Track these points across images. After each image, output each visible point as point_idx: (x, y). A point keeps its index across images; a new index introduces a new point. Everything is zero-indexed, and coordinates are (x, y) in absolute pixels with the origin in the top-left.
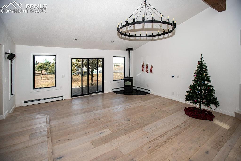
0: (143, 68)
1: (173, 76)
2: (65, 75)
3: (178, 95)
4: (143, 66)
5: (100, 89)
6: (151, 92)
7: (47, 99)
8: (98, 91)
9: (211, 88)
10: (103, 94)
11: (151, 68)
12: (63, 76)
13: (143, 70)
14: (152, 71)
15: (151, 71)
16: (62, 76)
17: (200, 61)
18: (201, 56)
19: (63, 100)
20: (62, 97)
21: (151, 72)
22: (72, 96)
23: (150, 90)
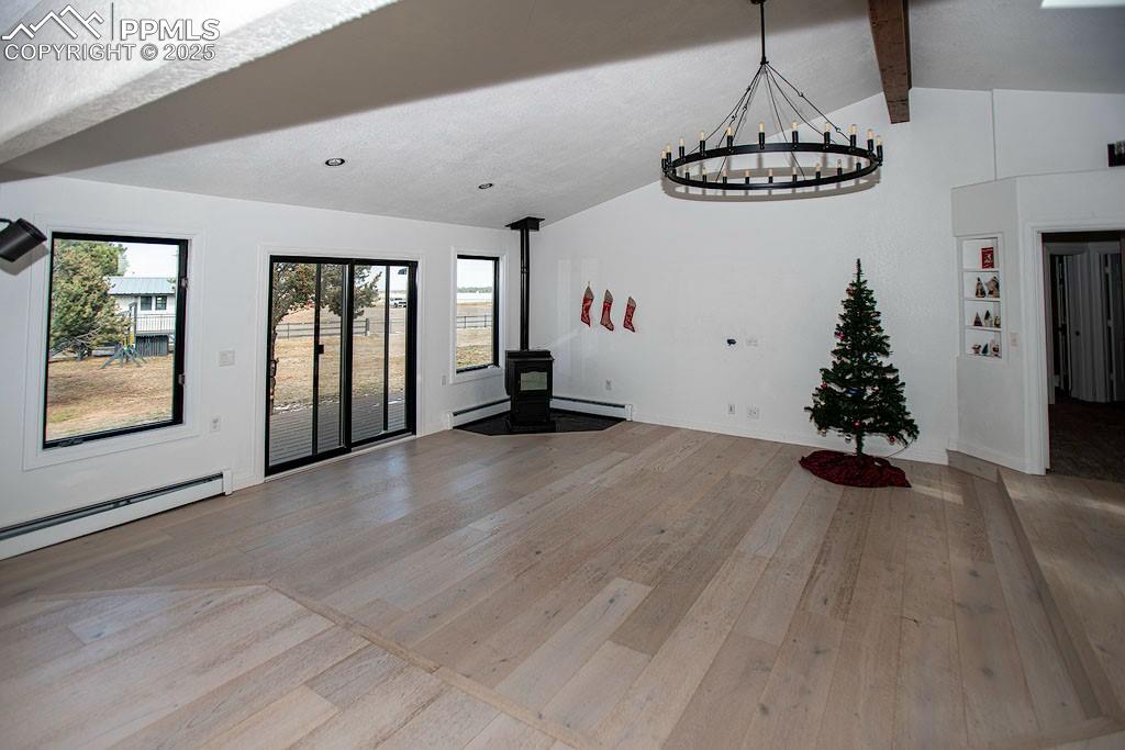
0: (586, 309)
1: (731, 342)
2: (233, 352)
3: (753, 413)
4: (588, 299)
5: (397, 420)
6: (631, 413)
7: (128, 500)
8: (390, 430)
9: (890, 376)
10: (414, 441)
11: (631, 309)
12: (226, 359)
13: (586, 318)
14: (635, 321)
15: (630, 323)
16: (223, 355)
17: (853, 285)
18: (855, 264)
19: (223, 494)
20: (219, 480)
21: (628, 324)
22: (269, 471)
23: (623, 407)
